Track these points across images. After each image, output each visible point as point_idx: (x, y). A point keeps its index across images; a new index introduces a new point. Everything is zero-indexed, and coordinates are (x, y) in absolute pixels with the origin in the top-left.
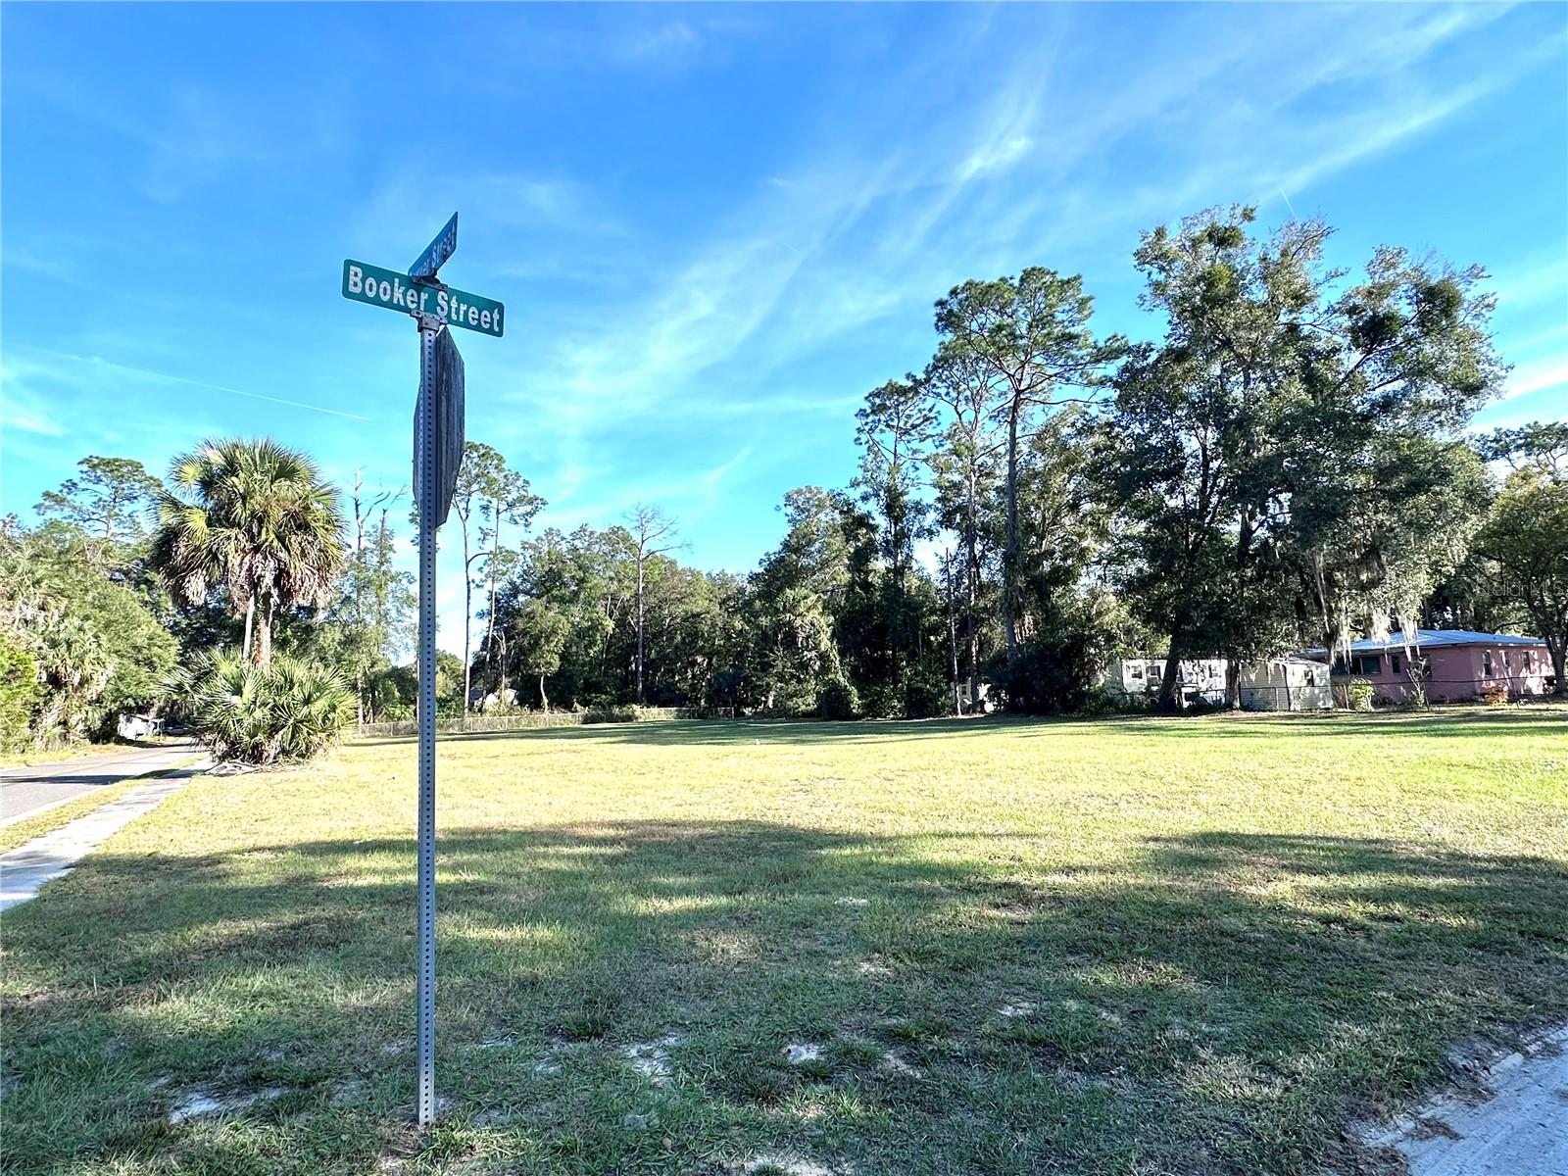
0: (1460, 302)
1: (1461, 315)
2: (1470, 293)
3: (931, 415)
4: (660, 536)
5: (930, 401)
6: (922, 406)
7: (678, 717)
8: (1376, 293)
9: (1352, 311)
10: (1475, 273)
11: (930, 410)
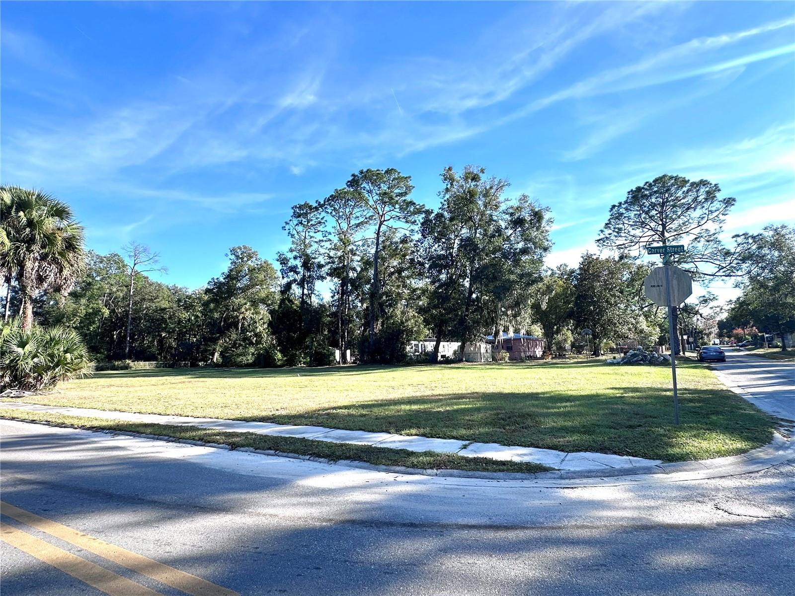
0: (543, 218)
1: (544, 223)
2: (547, 216)
3: (323, 221)
4: (146, 263)
5: (323, 214)
6: (318, 216)
7: (157, 367)
8: (519, 209)
9: (512, 214)
10: (548, 209)
11: (322, 219)
